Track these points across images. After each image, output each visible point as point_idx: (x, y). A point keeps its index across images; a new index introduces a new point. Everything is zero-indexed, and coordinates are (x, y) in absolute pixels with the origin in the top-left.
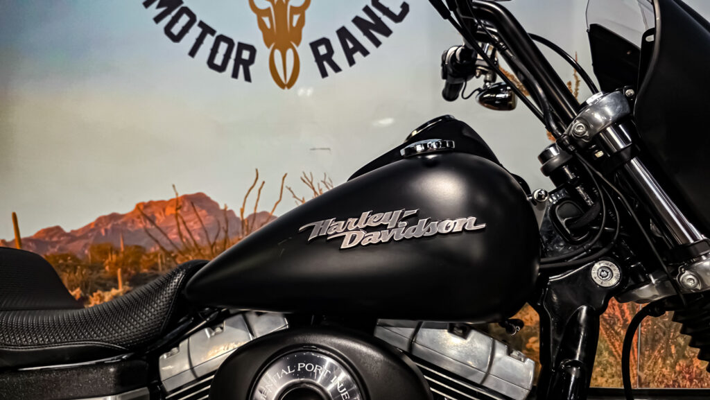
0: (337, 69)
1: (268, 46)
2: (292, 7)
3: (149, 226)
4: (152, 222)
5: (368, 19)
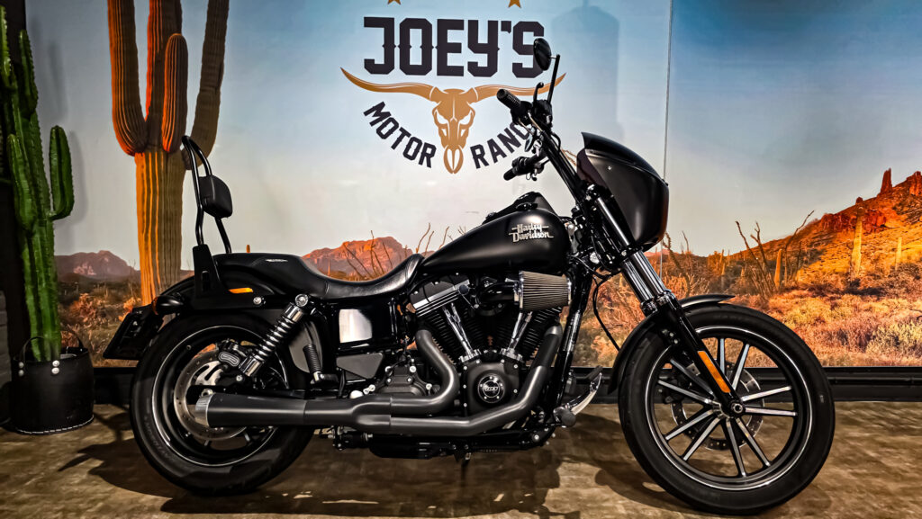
0: (486, 164)
1: (444, 146)
2: (461, 125)
3: (351, 258)
4: (354, 255)
5: (507, 136)
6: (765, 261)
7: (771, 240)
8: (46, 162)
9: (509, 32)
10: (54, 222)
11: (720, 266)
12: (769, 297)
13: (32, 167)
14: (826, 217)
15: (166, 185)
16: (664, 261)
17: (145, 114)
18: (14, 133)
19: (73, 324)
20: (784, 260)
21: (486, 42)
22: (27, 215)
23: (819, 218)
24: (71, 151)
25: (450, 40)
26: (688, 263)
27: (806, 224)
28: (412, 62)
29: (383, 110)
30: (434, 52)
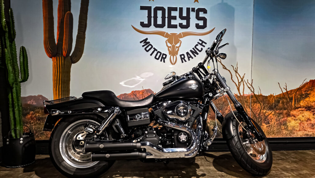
0: (186, 61)
1: (170, 55)
2: (176, 46)
3: (135, 97)
5: (194, 51)
6: (289, 97)
7: (291, 89)
8: (18, 60)
9: (194, 12)
10: (21, 83)
11: (272, 99)
12: (290, 111)
13: (13, 62)
14: (311, 81)
15: (64, 69)
16: (252, 97)
17: (56, 42)
18: (6, 48)
19: (27, 123)
20: (296, 97)
21: (186, 15)
22: (11, 81)
23: (308, 81)
24: (28, 56)
25: (172, 15)
26: (261, 98)
27: (303, 84)
28: (158, 23)
29: (147, 41)
30: (166, 19)
